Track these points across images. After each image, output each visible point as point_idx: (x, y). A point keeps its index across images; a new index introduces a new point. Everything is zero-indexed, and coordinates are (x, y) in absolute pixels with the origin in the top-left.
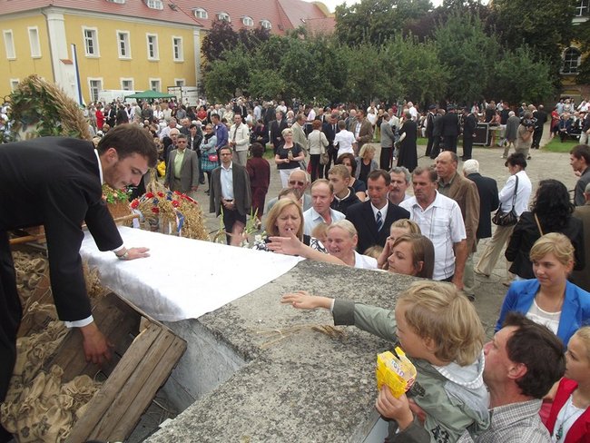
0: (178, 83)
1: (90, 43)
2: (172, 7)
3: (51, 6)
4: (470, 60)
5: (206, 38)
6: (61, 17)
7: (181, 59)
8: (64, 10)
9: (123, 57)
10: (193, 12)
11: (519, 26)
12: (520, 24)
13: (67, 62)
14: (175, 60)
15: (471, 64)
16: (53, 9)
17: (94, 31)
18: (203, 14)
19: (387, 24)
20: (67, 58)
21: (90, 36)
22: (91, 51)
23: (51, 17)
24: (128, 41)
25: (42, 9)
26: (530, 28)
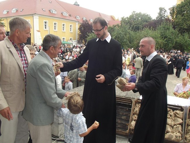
0: (70, 39)
1: (45, 25)
2: (70, 15)
3: (35, 14)
4: (169, 37)
5: (80, 25)
6: (38, 17)
7: (72, 31)
8: (39, 15)
9: (55, 30)
10: (76, 17)
11: (182, 27)
12: (182, 26)
13: (38, 31)
14: (70, 32)
15: (170, 38)
16: (36, 15)
17: (47, 22)
18: (78, 18)
19: (138, 24)
20: (38, 30)
21: (46, 23)
22: (46, 28)
23: (34, 17)
24: (57, 25)
25: (32, 14)
26: (186, 27)
